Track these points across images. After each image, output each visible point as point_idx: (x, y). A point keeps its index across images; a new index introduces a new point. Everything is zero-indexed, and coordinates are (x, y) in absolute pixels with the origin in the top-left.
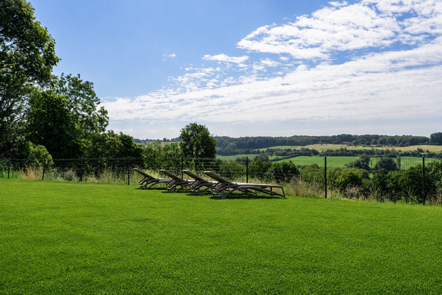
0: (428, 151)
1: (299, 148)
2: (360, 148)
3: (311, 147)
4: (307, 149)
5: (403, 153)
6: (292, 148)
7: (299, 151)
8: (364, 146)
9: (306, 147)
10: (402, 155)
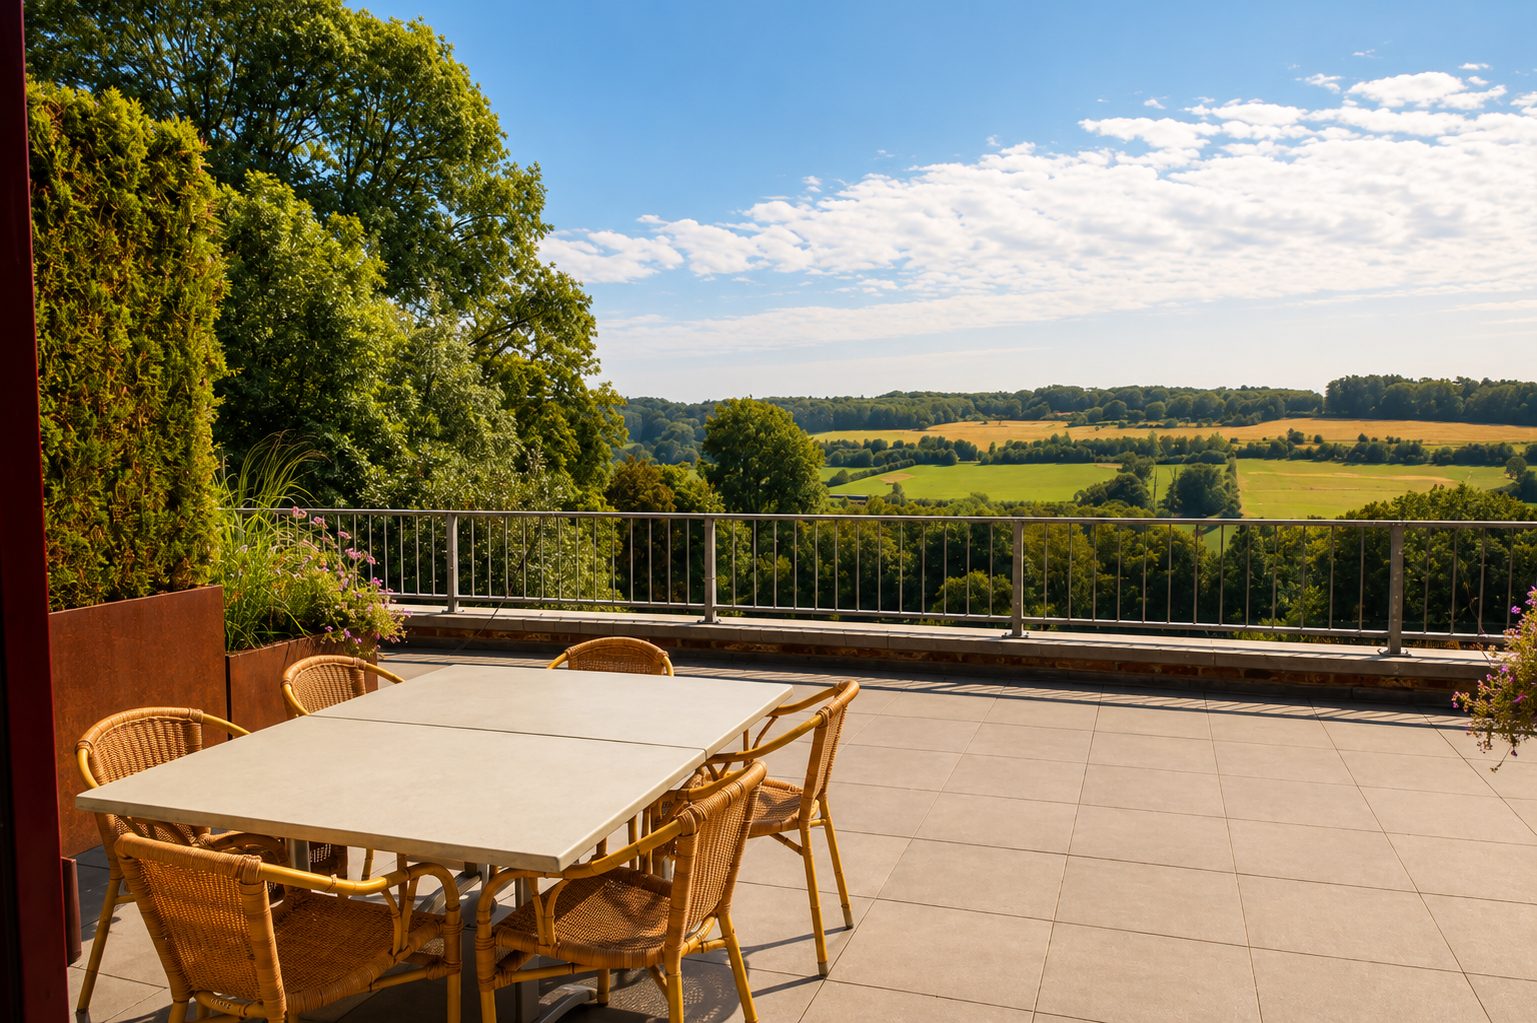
0: (1318, 440)
1: (911, 437)
2: (1109, 433)
3: (951, 432)
4: (941, 440)
5: (1244, 447)
6: (889, 437)
7: (911, 446)
8: (1122, 426)
9: (933, 432)
10: (1243, 454)
